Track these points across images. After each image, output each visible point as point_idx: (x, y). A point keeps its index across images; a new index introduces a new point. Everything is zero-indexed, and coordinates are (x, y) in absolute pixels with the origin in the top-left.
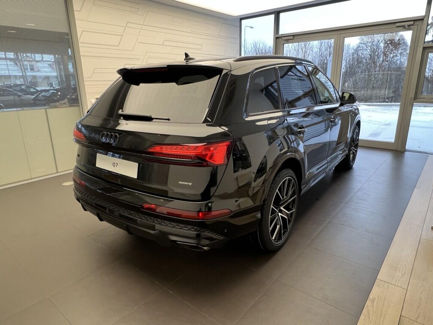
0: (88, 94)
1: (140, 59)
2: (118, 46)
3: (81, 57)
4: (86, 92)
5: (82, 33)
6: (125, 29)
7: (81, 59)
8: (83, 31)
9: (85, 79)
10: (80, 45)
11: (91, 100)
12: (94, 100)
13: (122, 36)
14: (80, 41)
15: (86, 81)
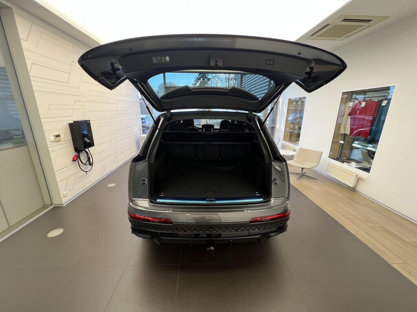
0: (46, 132)
1: (85, 96)
2: (67, 83)
3: (35, 92)
4: (44, 130)
5: (32, 65)
6: (71, 67)
7: (35, 94)
8: (32, 64)
9: (41, 116)
10: (32, 78)
11: (50, 138)
12: (53, 137)
13: (69, 73)
14: (31, 74)
15: (42, 118)
